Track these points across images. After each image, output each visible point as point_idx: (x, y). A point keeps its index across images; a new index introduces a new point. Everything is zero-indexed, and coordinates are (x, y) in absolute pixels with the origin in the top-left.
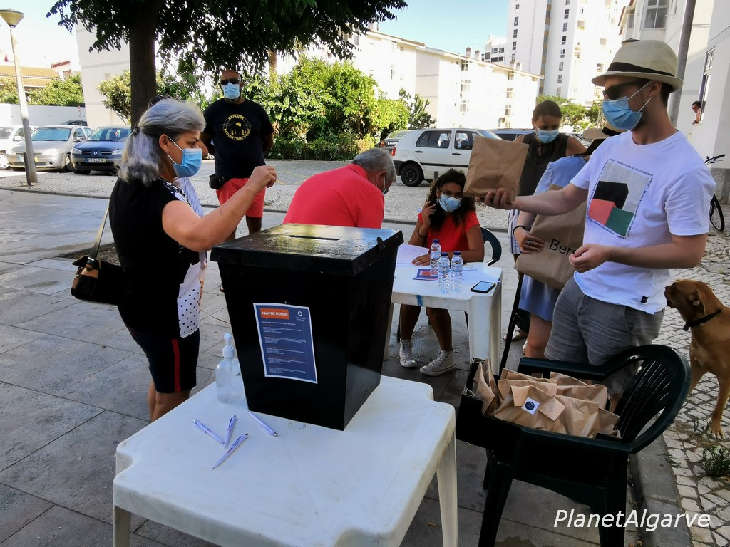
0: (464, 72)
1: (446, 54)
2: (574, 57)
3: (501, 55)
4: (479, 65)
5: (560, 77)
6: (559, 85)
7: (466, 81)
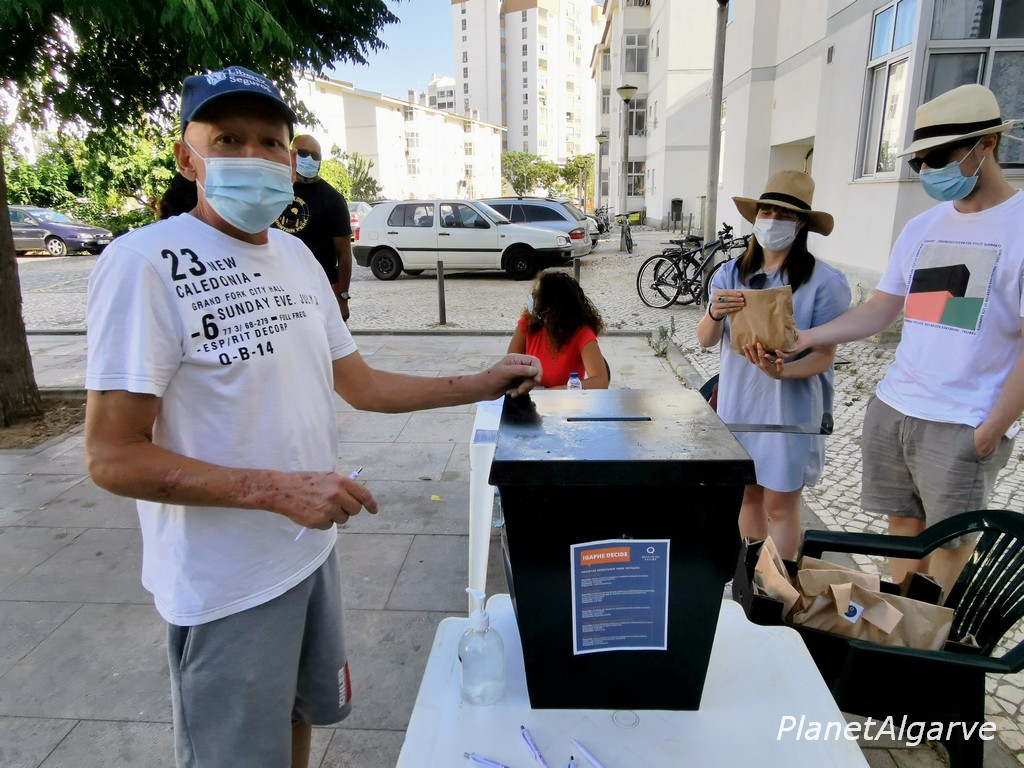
0: (409, 122)
1: (383, 98)
2: (540, 104)
3: (451, 99)
4: (427, 112)
5: (525, 128)
6: (526, 138)
7: (413, 134)
